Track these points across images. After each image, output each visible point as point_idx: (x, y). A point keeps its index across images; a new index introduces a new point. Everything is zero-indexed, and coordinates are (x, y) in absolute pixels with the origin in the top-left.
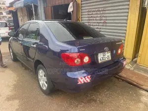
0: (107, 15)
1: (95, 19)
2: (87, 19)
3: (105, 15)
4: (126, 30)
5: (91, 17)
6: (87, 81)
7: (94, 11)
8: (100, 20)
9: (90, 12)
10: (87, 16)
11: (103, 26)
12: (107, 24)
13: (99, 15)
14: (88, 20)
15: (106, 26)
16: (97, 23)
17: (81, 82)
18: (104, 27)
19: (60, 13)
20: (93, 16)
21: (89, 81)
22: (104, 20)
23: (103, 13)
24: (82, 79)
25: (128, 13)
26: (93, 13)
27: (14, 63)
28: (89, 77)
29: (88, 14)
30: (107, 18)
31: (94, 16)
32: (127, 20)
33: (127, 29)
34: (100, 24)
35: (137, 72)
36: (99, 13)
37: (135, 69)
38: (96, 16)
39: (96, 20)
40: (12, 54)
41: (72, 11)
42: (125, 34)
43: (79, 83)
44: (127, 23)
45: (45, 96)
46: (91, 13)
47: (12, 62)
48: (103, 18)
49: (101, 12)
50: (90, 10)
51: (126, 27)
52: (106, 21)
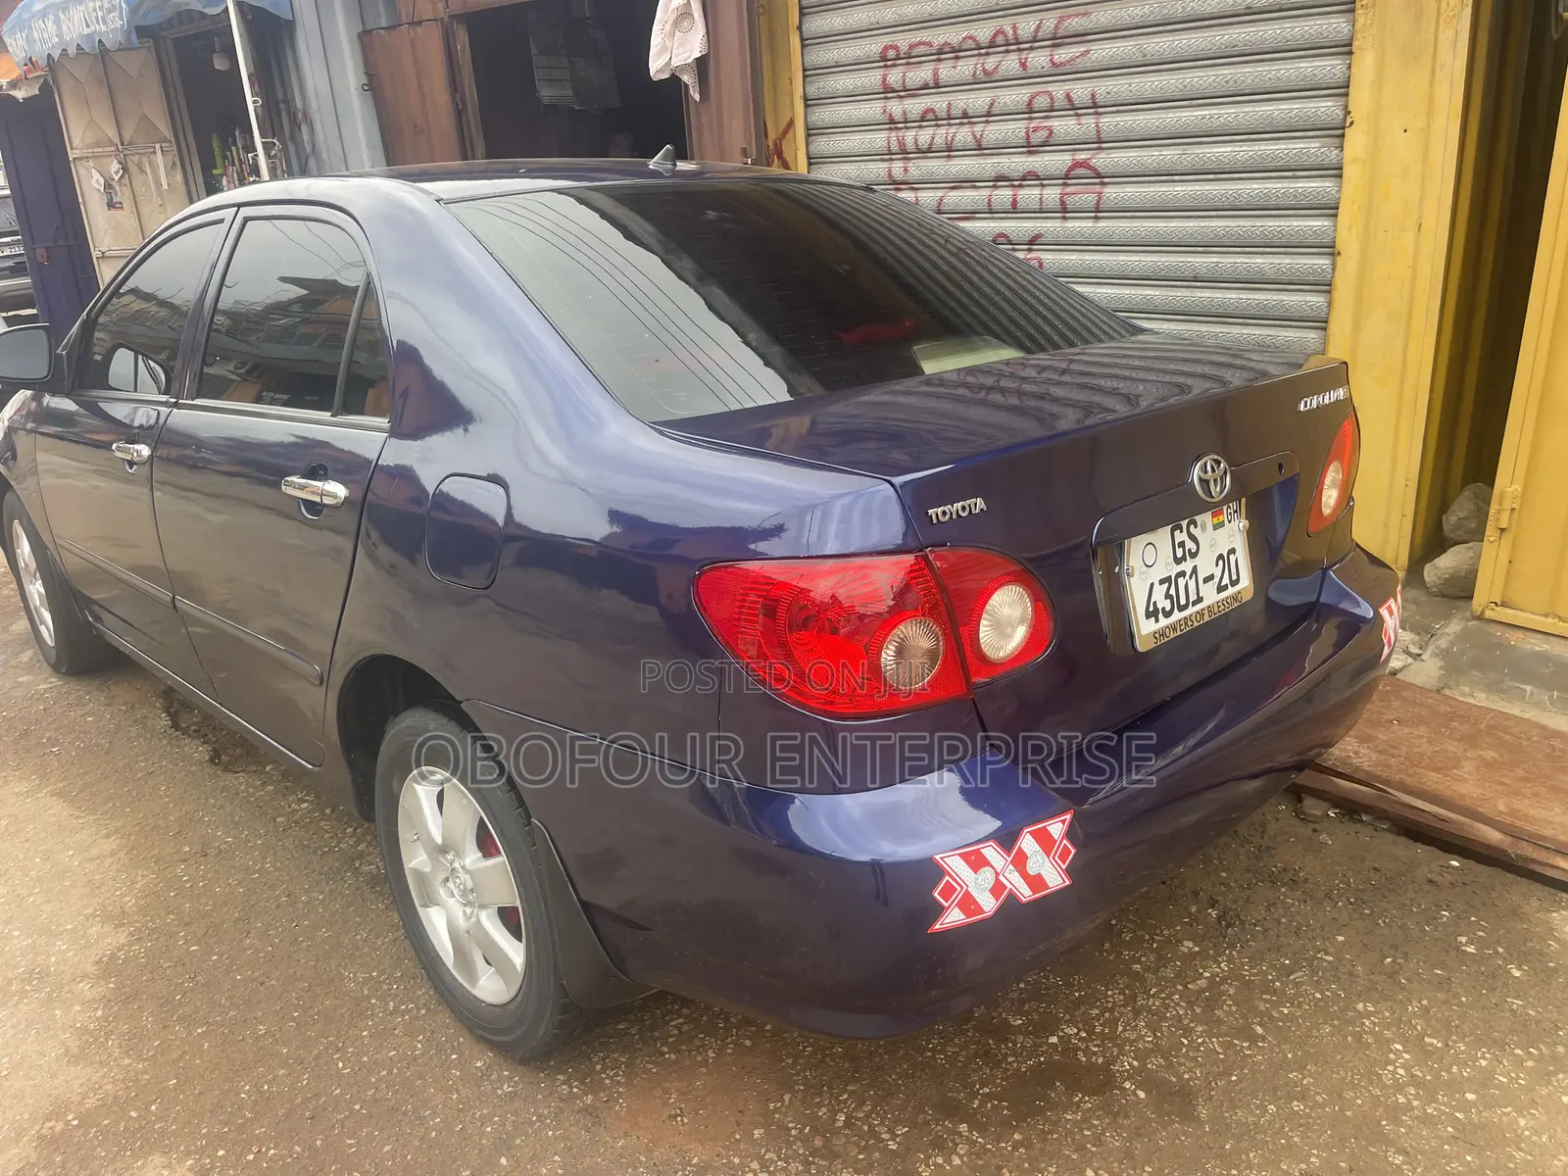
0: (1108, 88)
1: (963, 135)
2: (879, 139)
3: (1081, 91)
4: (1330, 249)
5: (928, 117)
6: (1036, 882)
7: (956, 52)
8: (1030, 148)
9: (909, 58)
10: (873, 109)
11: (1064, 211)
12: (1113, 193)
13: (1013, 97)
14: (888, 155)
15: (1098, 211)
16: (1000, 179)
17: (968, 903)
18: (1077, 226)
19: (546, 93)
20: (938, 103)
21: (1055, 878)
22: (1073, 144)
23: (1059, 71)
24: (977, 862)
25: (1345, 48)
26: (946, 71)
27: (77, 689)
28: (1056, 828)
29: (887, 91)
30: (1110, 122)
31: (962, 101)
32: (1337, 131)
33: (1347, 232)
34: (1029, 195)
35: (1481, 699)
36: (1010, 63)
37: (1454, 667)
38: (978, 101)
39: (980, 148)
40: (36, 589)
41: (701, 64)
42: (1325, 286)
43: (954, 917)
44: (1336, 171)
45: (507, 1081)
46: (922, 74)
47: (46, 683)
48: (1064, 126)
49: (1039, 59)
50: (903, 41)
51: (1331, 210)
52: (1102, 160)
